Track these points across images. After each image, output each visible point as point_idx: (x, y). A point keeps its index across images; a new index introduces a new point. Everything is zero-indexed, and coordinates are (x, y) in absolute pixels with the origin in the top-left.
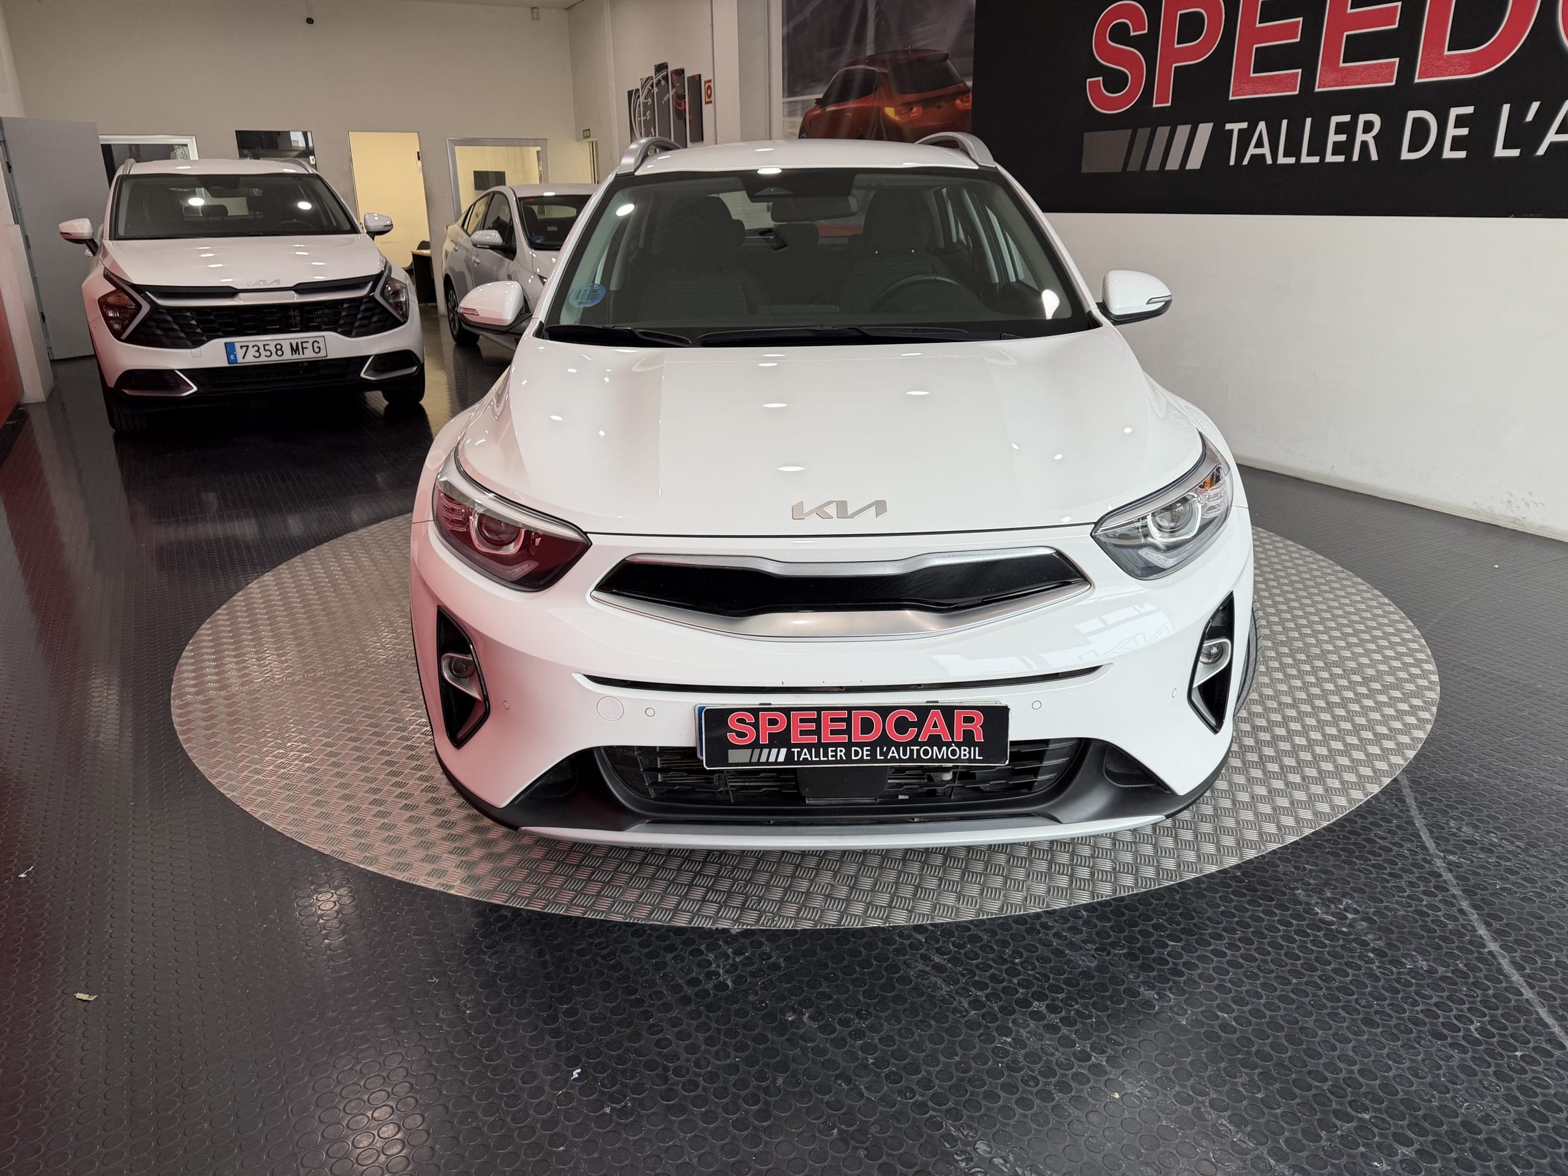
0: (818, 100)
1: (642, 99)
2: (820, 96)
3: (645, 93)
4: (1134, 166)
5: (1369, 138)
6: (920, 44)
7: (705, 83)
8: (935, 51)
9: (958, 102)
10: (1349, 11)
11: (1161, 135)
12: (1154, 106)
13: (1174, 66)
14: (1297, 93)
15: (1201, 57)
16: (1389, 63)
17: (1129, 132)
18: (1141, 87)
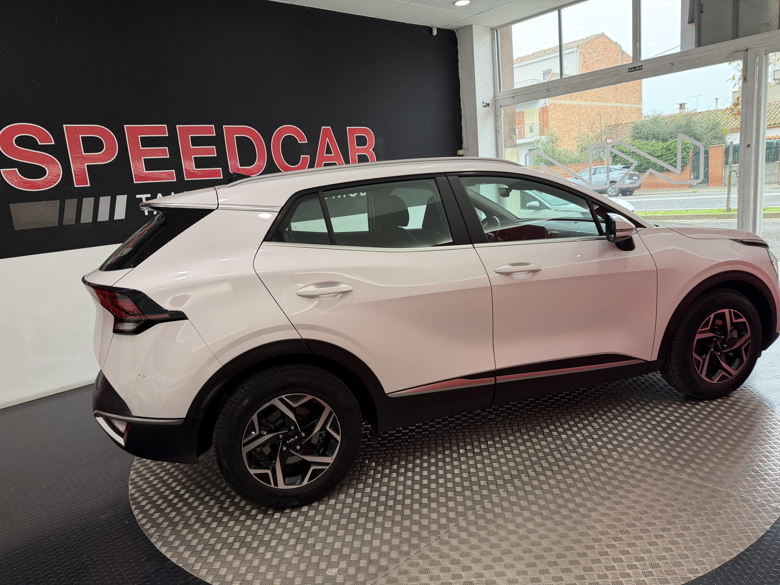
4: (68, 222)
10: (191, 147)
11: (88, 203)
12: (76, 186)
13: (86, 164)
14: (175, 180)
15: (106, 161)
16: (217, 170)
17: (58, 202)
18: (60, 175)
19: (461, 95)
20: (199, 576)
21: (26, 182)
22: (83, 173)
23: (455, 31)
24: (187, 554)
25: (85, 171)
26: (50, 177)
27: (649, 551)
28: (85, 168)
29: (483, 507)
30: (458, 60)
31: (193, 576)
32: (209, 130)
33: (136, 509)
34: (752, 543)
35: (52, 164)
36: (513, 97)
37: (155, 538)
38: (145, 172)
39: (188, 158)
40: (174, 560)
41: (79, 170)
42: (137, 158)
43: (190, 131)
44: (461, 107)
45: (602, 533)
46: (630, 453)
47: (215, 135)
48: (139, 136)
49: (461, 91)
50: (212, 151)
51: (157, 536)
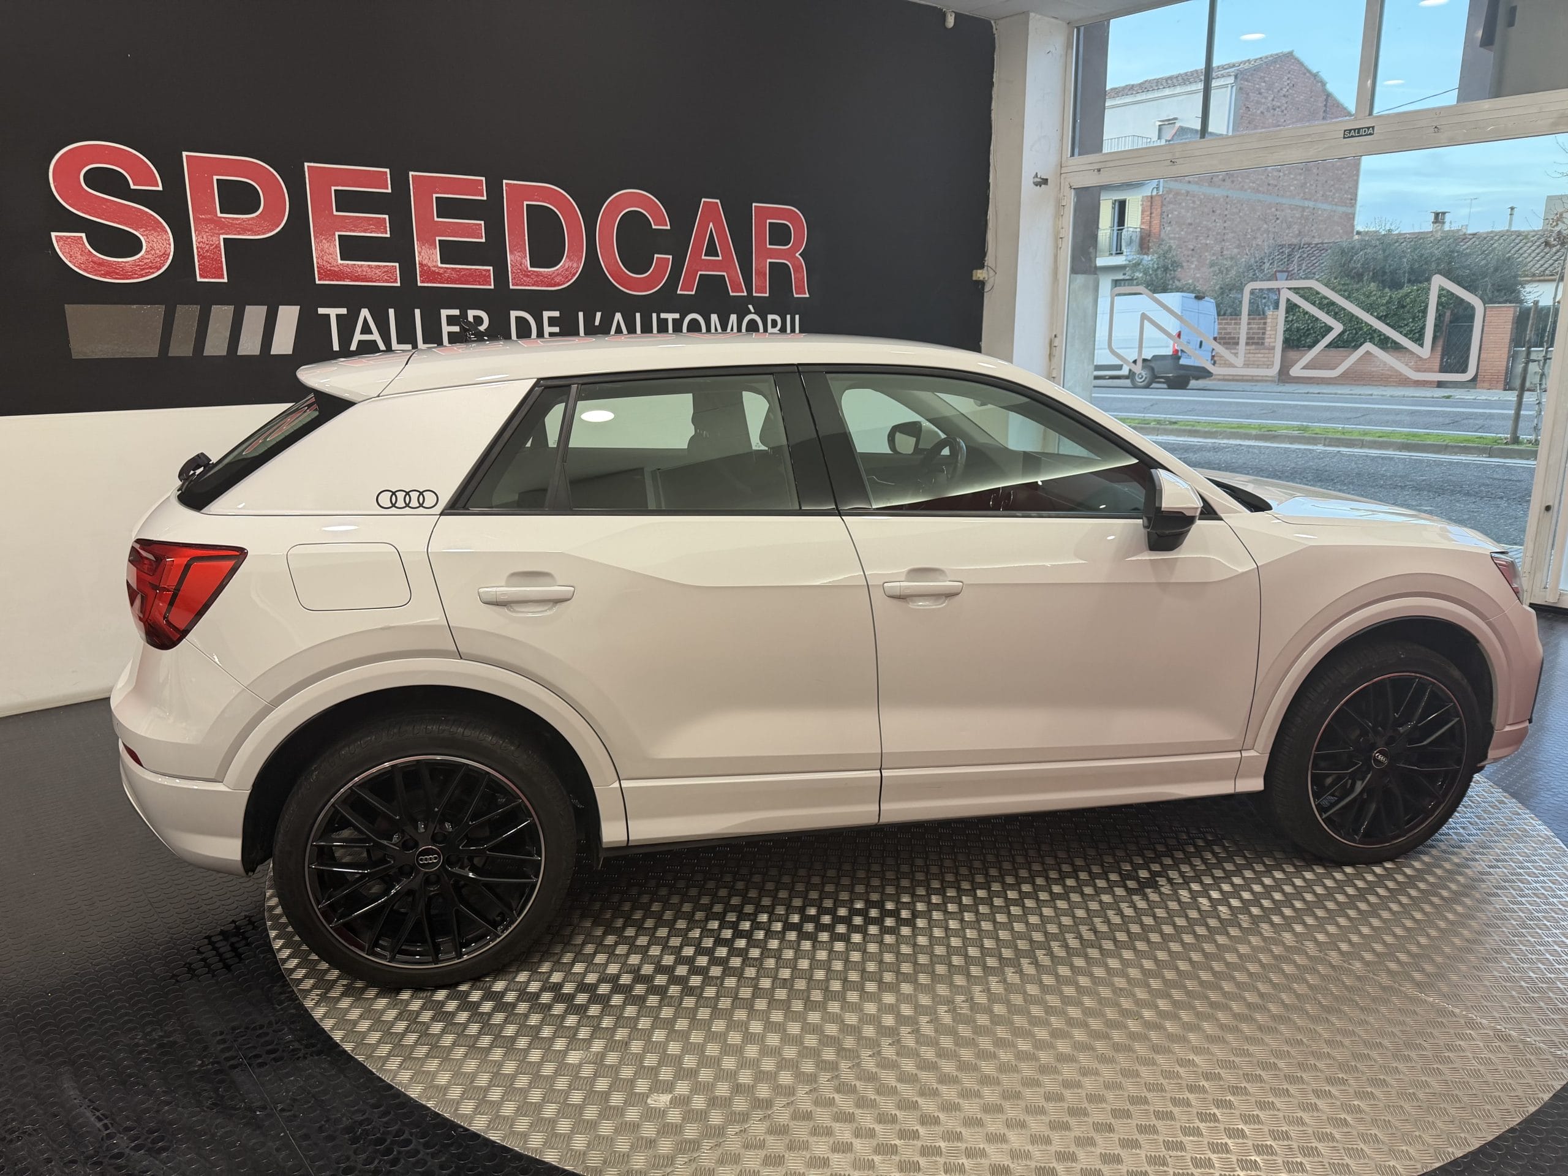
4: (181, 348)
10: (436, 219)
11: (221, 315)
12: (199, 279)
13: (222, 237)
14: (398, 284)
15: (264, 233)
16: (484, 270)
17: (161, 309)
18: (169, 255)
19: (991, 157)
20: (396, 1084)
21: (101, 263)
22: (215, 253)
23: (992, 22)
24: (374, 1038)
25: (220, 250)
26: (150, 256)
27: (1300, 1122)
28: (219, 243)
29: (970, 999)
30: (993, 83)
31: (384, 1081)
32: (474, 188)
33: (277, 937)
34: (1513, 1124)
35: (154, 229)
36: (1099, 170)
37: (313, 999)
38: (340, 262)
39: (428, 241)
40: (348, 1047)
41: (207, 247)
42: (325, 232)
43: (434, 185)
44: (991, 180)
45: (1207, 1076)
46: (1276, 919)
47: (485, 198)
48: (333, 188)
49: (992, 148)
50: (475, 231)
51: (317, 995)
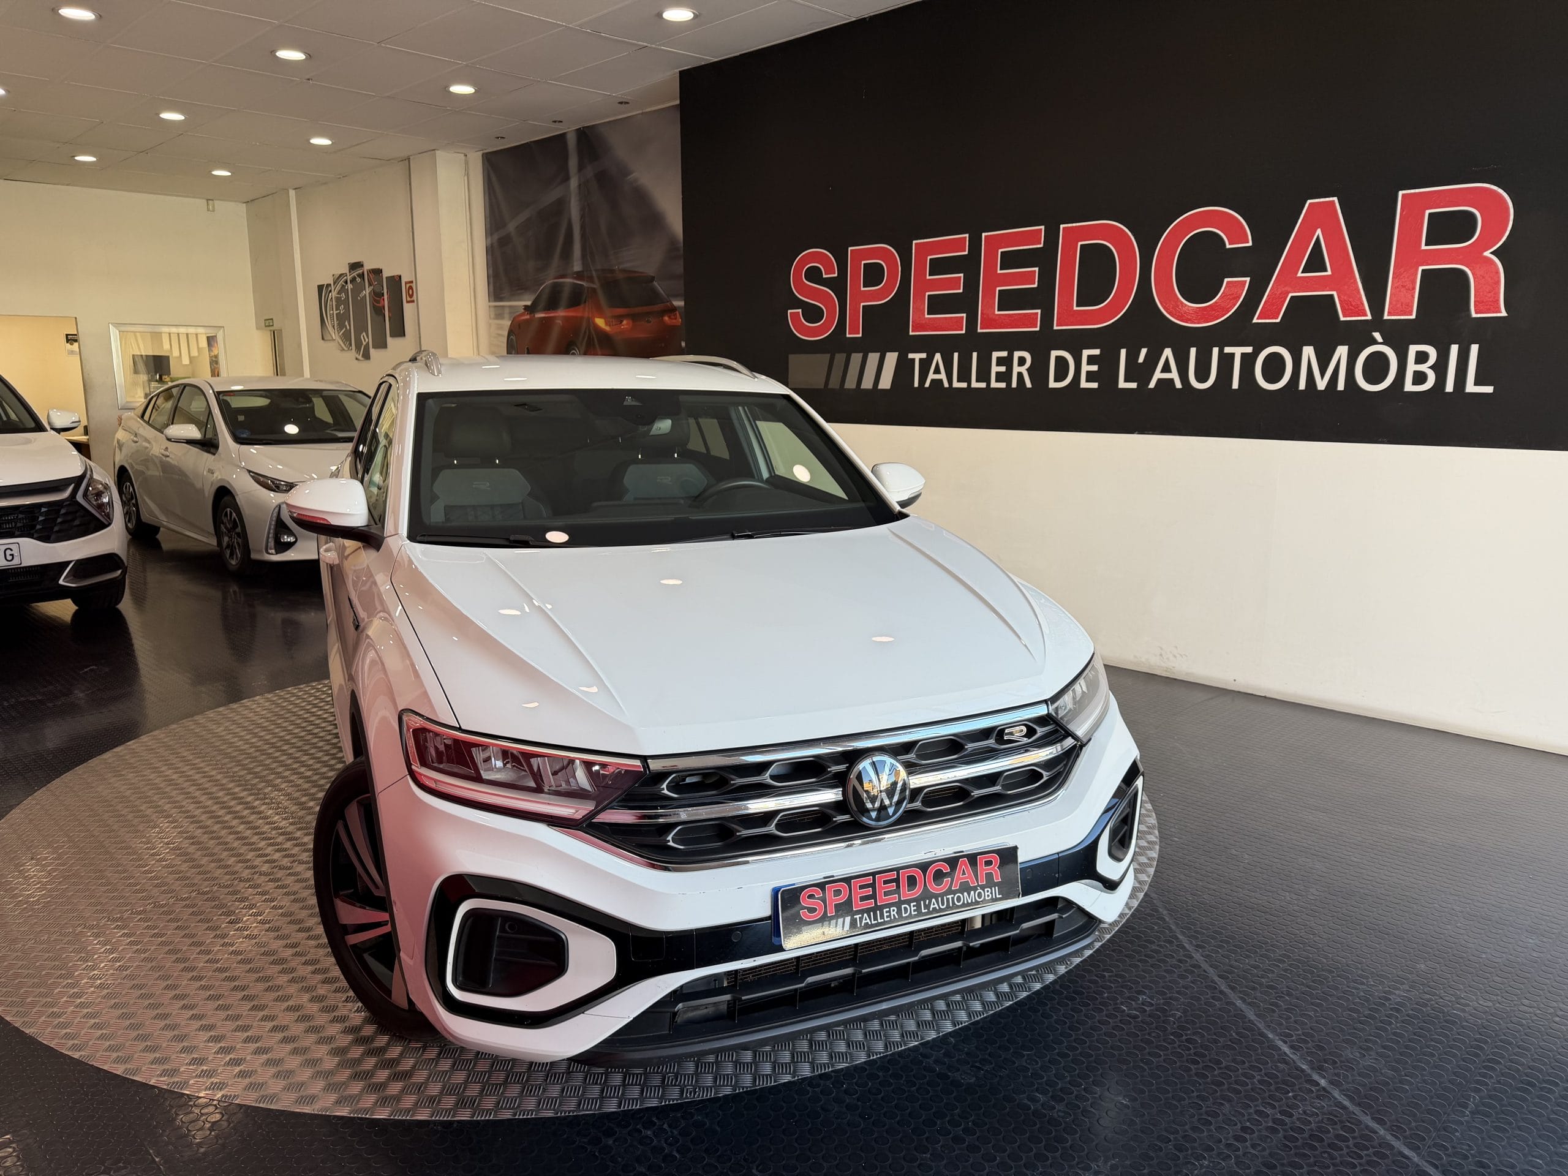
0: (526, 308)
1: (334, 294)
2: (529, 303)
3: (338, 287)
4: (834, 383)
5: (1023, 369)
6: (627, 265)
7: (406, 283)
8: (641, 273)
9: (666, 318)
10: (999, 271)
11: (856, 360)
12: (848, 336)
13: (862, 305)
14: (964, 332)
15: (885, 299)
16: (1033, 314)
17: (828, 356)
18: (834, 322)
21: (806, 328)
25: (860, 314)
26: (827, 320)
28: (860, 309)
32: (1034, 238)
35: (831, 303)
38: (925, 316)
39: (990, 292)
41: (854, 313)
42: (920, 294)
43: (1002, 241)
47: (1042, 245)
48: (930, 257)
50: (1030, 277)
